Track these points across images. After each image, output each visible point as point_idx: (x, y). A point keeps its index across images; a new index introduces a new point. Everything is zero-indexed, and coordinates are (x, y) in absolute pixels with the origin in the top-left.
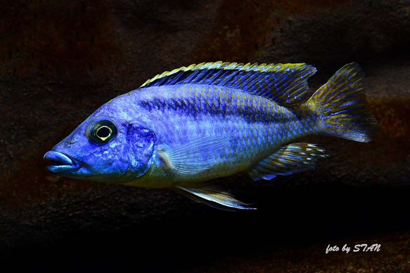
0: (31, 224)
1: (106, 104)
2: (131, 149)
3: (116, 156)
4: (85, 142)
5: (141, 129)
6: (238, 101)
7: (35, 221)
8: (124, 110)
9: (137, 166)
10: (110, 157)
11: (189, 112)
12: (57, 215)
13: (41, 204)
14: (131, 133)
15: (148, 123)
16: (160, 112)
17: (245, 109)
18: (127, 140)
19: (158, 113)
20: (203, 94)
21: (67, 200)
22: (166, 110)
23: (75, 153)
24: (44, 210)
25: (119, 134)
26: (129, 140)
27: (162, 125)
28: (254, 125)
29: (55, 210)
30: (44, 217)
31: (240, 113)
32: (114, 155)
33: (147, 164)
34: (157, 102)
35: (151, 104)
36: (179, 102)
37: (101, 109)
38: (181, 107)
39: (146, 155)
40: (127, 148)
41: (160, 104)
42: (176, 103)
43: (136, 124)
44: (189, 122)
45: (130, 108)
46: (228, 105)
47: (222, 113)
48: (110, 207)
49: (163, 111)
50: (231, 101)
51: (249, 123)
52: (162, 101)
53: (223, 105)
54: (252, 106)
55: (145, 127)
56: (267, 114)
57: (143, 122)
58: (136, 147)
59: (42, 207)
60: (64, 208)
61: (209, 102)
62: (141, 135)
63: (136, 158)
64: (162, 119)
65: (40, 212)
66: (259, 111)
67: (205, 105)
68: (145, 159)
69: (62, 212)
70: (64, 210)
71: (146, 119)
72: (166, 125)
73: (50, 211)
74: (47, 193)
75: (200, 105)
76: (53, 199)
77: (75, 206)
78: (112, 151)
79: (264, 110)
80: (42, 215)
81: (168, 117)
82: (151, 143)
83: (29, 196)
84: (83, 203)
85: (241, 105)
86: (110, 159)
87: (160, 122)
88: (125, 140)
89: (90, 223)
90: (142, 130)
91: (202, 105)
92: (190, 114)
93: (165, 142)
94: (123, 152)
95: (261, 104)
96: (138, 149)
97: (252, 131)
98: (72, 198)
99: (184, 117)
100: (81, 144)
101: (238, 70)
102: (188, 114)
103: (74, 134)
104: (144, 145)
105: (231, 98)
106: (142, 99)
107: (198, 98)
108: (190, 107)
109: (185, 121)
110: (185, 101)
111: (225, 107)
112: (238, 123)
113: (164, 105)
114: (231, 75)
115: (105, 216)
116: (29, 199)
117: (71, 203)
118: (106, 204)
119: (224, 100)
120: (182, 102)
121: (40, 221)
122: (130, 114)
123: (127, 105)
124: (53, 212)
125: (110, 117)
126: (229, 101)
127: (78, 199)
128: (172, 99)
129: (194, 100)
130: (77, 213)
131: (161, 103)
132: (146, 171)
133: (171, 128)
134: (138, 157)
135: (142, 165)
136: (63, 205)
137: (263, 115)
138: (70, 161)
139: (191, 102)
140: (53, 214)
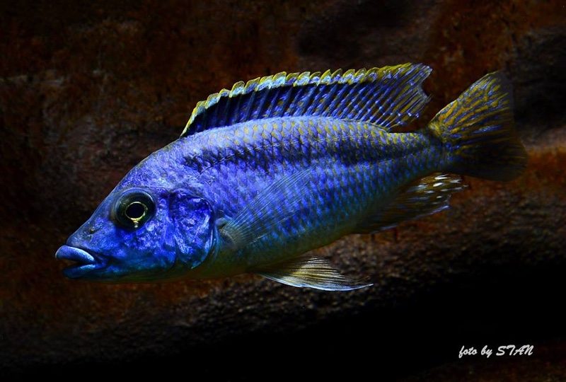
0: (188, 325)
1: (136, 168)
2: (177, 229)
3: (157, 243)
4: (110, 229)
5: (189, 199)
6: (328, 135)
7: (193, 320)
8: (161, 175)
9: (190, 252)
10: (148, 245)
11: (256, 164)
12: (222, 312)
13: (201, 297)
14: (175, 206)
15: (198, 189)
16: (215, 171)
17: (340, 146)
18: (169, 217)
19: (211, 172)
20: (275, 133)
21: (236, 291)
22: (222, 167)
23: (99, 245)
24: (205, 306)
25: (159, 211)
26: (173, 218)
27: (219, 189)
28: (355, 167)
29: (220, 304)
30: (205, 315)
31: (333, 154)
32: (154, 241)
33: (203, 249)
34: (208, 155)
35: (200, 160)
36: (240, 151)
37: (129, 176)
38: (244, 158)
39: (200, 236)
40: (171, 229)
41: (213, 158)
42: (236, 153)
43: (182, 192)
44: (257, 179)
45: (170, 170)
46: (313, 144)
47: (305, 157)
48: (292, 298)
49: (219, 169)
50: (317, 137)
51: (347, 165)
52: (216, 153)
53: (306, 145)
54: (349, 139)
55: (194, 195)
56: (372, 148)
57: (191, 189)
58: (184, 226)
59: (202, 302)
60: (232, 302)
61: (285, 144)
62: (191, 208)
63: (186, 242)
64: (218, 181)
65: (199, 308)
66: (360, 146)
67: (280, 149)
68: (199, 242)
69: (229, 306)
70: (232, 305)
71: (194, 184)
72: (226, 189)
73: (212, 307)
74: (209, 282)
75: (272, 151)
76: (218, 290)
77: (245, 299)
78: (151, 235)
79: (367, 143)
80: (202, 312)
81: (226, 177)
82: (205, 217)
83: (186, 287)
84: (256, 294)
85: (333, 141)
86: (148, 248)
87: (216, 185)
88: (167, 218)
89: (265, 322)
90: (190, 201)
91: (275, 150)
92: (258, 166)
93: (226, 213)
94: (166, 235)
95: (362, 135)
96: (188, 228)
97: (354, 177)
98: (242, 287)
99: (250, 173)
100: (106, 232)
101: (314, 84)
102: (255, 168)
103: (94, 218)
104: (196, 221)
105: (317, 133)
106: (185, 154)
107: (267, 140)
108: (258, 155)
109: (253, 179)
110: (250, 149)
111: (309, 147)
112: (331, 167)
113: (218, 158)
114: (309, 95)
115: (286, 311)
116: (186, 291)
117: (241, 295)
118: (287, 295)
119: (306, 137)
120: (245, 150)
121: (199, 321)
122: (171, 179)
123: (166, 166)
124: (217, 307)
125: (142, 187)
126: (315, 137)
127: (251, 289)
128: (230, 149)
129: (262, 144)
130: (249, 308)
131: (214, 156)
132: (203, 259)
133: (232, 191)
134: (190, 240)
135: (195, 250)
136: (229, 298)
137: (366, 151)
138: (91, 258)
139: (259, 148)
140: (217, 311)
